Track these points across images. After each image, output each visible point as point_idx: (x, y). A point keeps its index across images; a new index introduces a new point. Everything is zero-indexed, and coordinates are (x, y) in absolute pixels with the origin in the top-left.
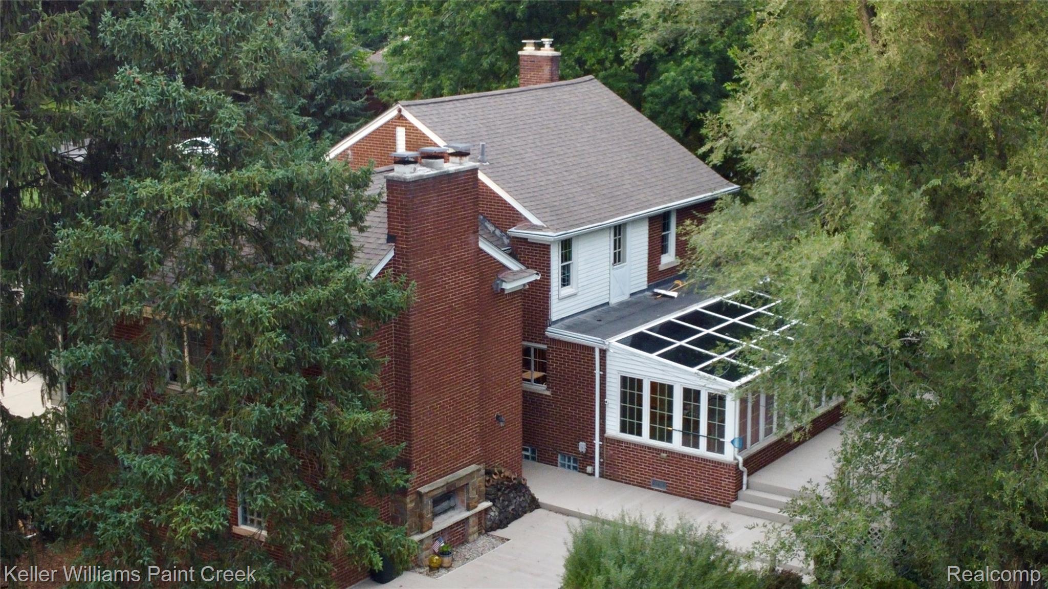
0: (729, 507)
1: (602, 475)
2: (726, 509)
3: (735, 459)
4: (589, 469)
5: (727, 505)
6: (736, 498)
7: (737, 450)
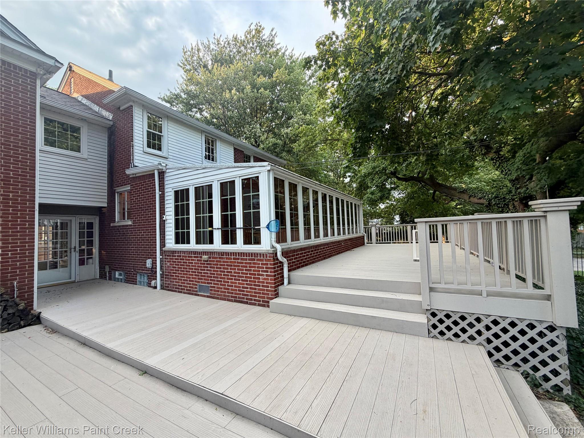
0: (268, 306)
1: (162, 288)
2: (266, 309)
3: (273, 247)
4: (153, 283)
5: (265, 304)
6: (277, 295)
7: (274, 235)
